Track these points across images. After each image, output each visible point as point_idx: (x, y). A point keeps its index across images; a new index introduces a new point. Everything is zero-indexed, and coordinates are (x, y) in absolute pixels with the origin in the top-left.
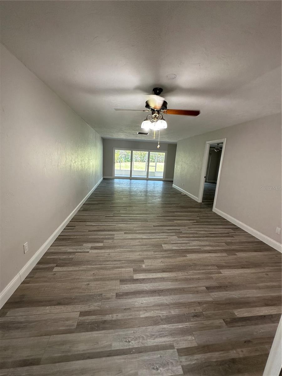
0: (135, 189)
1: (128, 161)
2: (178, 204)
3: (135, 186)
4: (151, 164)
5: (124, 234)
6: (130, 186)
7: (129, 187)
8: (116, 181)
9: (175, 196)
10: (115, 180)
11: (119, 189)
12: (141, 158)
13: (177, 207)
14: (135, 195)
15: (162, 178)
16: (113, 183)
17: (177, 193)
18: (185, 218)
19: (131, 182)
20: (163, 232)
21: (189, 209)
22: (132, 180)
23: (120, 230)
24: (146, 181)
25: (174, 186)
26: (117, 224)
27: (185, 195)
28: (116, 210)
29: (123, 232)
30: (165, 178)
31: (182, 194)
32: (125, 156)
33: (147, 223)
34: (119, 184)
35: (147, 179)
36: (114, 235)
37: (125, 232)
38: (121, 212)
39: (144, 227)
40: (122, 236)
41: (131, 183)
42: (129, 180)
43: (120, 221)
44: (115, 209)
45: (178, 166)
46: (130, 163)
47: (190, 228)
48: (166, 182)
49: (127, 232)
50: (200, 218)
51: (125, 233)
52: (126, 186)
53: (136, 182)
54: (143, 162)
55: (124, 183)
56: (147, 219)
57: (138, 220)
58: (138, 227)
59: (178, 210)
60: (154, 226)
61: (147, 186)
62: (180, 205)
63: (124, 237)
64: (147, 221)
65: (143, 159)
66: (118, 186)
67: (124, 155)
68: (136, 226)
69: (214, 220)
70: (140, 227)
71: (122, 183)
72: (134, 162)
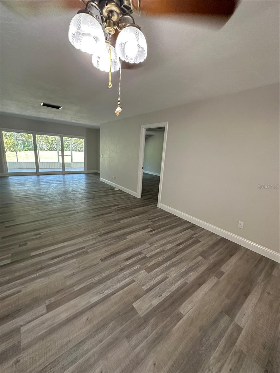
0: (49, 191)
1: (30, 150)
2: (117, 205)
3: (47, 186)
4: (66, 153)
5: (48, 312)
6: (39, 185)
7: (37, 188)
8: (12, 179)
9: (108, 193)
10: (10, 177)
11: (20, 194)
12: (48, 145)
13: (118, 210)
14: (51, 201)
15: (84, 170)
16: (7, 185)
17: (109, 190)
18: (137, 227)
19: (39, 180)
20: (122, 270)
21: (134, 210)
22: (41, 176)
23: (35, 302)
24: (61, 176)
25: (102, 179)
26: (22, 284)
27: (119, 190)
28: (16, 244)
29: (42, 308)
30: (88, 170)
31: (115, 189)
32: (24, 143)
33: (87, 256)
34: (19, 185)
35: (64, 173)
36: (17, 330)
37: (47, 302)
38: (30, 244)
39: (85, 269)
40: (43, 323)
41: (39, 182)
42: (36, 176)
43: (30, 274)
44: (14, 242)
45: (105, 155)
46: (33, 152)
47: (151, 244)
48: (90, 175)
49: (53, 300)
50: (152, 222)
51: (50, 308)
52: (31, 188)
53: (47, 178)
54: (51, 150)
55: (27, 182)
56: (84, 247)
57: (69, 256)
58: (73, 274)
59: (123, 215)
60: (102, 260)
61: (64, 184)
62: (119, 206)
63: (48, 323)
64: (87, 253)
65: (51, 147)
66: (17, 189)
67: (22, 142)
68: (67, 273)
69: (167, 221)
70: (78, 272)
71: (24, 183)
72: (39, 151)
